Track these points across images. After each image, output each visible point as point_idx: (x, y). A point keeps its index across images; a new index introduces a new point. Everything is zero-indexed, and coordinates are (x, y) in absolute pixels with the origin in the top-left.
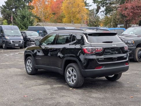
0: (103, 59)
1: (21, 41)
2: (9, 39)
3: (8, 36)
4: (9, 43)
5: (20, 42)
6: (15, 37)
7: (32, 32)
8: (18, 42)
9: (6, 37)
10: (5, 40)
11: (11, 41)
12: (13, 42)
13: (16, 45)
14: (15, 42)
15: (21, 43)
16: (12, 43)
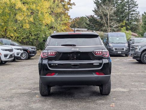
0: (57, 65)
1: (125, 48)
2: (112, 46)
3: (112, 43)
4: (112, 51)
5: (123, 49)
6: (119, 44)
7: (140, 39)
8: (121, 50)
9: (110, 44)
10: (109, 47)
11: (114, 48)
12: (116, 49)
13: (119, 52)
14: (118, 50)
15: (125, 50)
16: (114, 50)
